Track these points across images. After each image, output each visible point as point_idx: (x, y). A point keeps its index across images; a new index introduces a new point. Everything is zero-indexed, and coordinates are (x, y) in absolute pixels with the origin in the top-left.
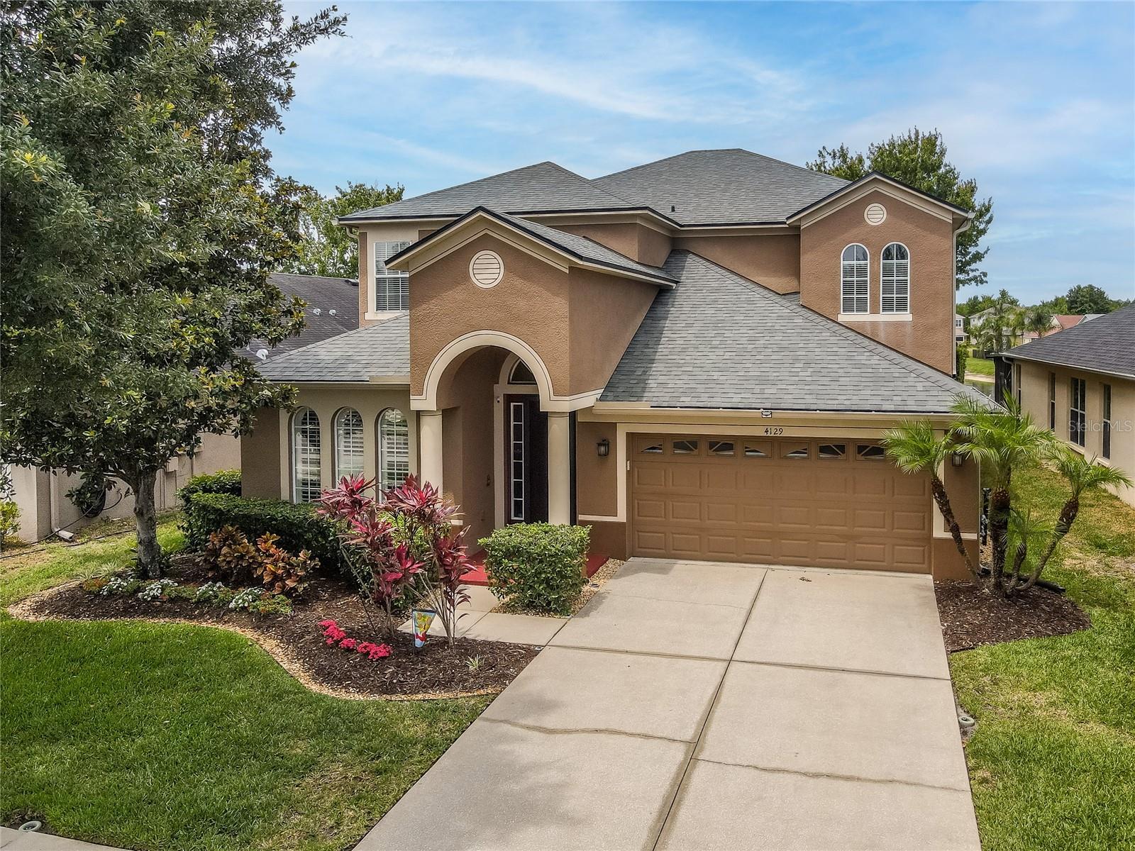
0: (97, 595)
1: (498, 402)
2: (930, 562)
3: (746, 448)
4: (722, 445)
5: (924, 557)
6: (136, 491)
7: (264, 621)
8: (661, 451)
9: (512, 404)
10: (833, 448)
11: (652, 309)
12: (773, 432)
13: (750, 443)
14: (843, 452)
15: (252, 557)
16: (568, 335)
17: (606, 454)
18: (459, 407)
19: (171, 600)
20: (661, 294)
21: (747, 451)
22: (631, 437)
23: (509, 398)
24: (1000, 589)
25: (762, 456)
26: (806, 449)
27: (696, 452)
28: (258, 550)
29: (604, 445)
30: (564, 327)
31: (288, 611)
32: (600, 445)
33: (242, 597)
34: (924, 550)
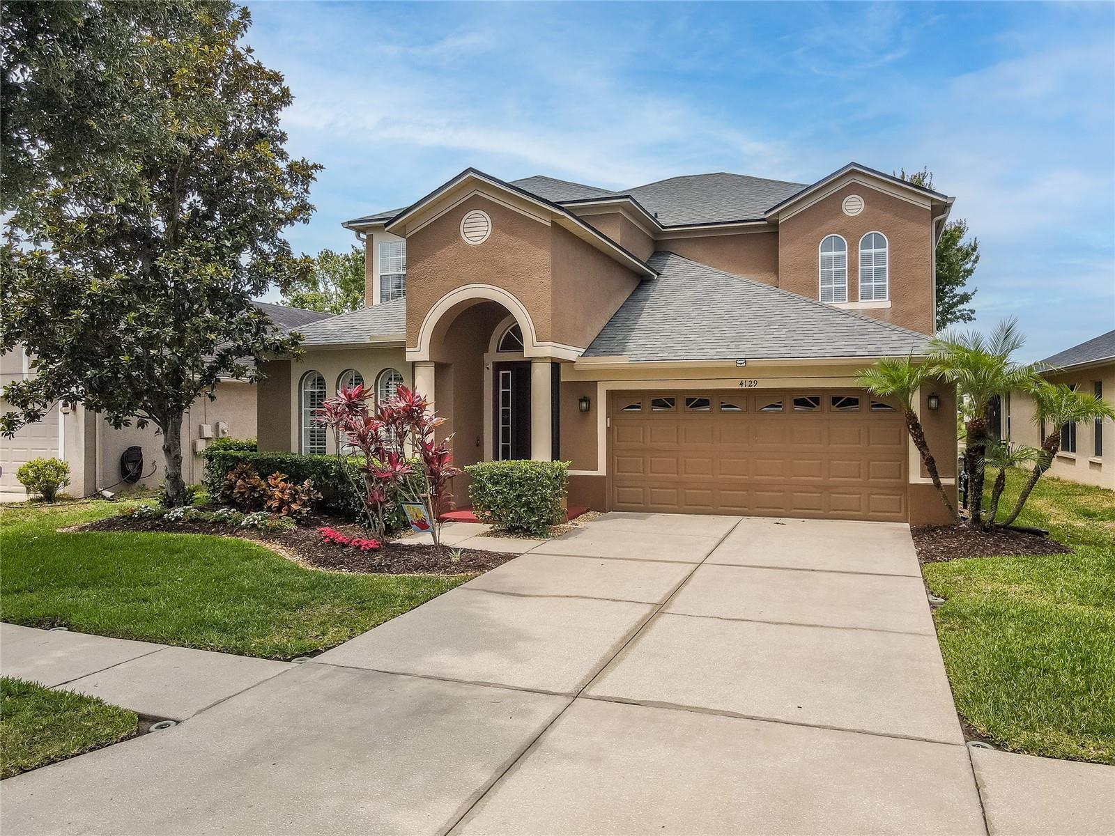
0: (131, 518)
1: (488, 368)
2: (907, 509)
3: (722, 403)
4: (698, 401)
5: (900, 505)
6: (165, 431)
7: (271, 533)
8: (640, 410)
9: (501, 372)
10: (806, 400)
11: (633, 294)
12: (748, 384)
13: (727, 399)
14: (818, 404)
15: (264, 490)
16: (550, 284)
17: (588, 410)
18: (451, 365)
19: (193, 521)
20: (643, 281)
21: (722, 407)
22: (611, 395)
23: (498, 366)
24: (978, 523)
25: (738, 411)
26: (781, 403)
27: (673, 408)
28: (269, 485)
29: (586, 401)
30: (547, 278)
31: (293, 527)
32: (581, 401)
33: (254, 517)
34: (900, 499)
